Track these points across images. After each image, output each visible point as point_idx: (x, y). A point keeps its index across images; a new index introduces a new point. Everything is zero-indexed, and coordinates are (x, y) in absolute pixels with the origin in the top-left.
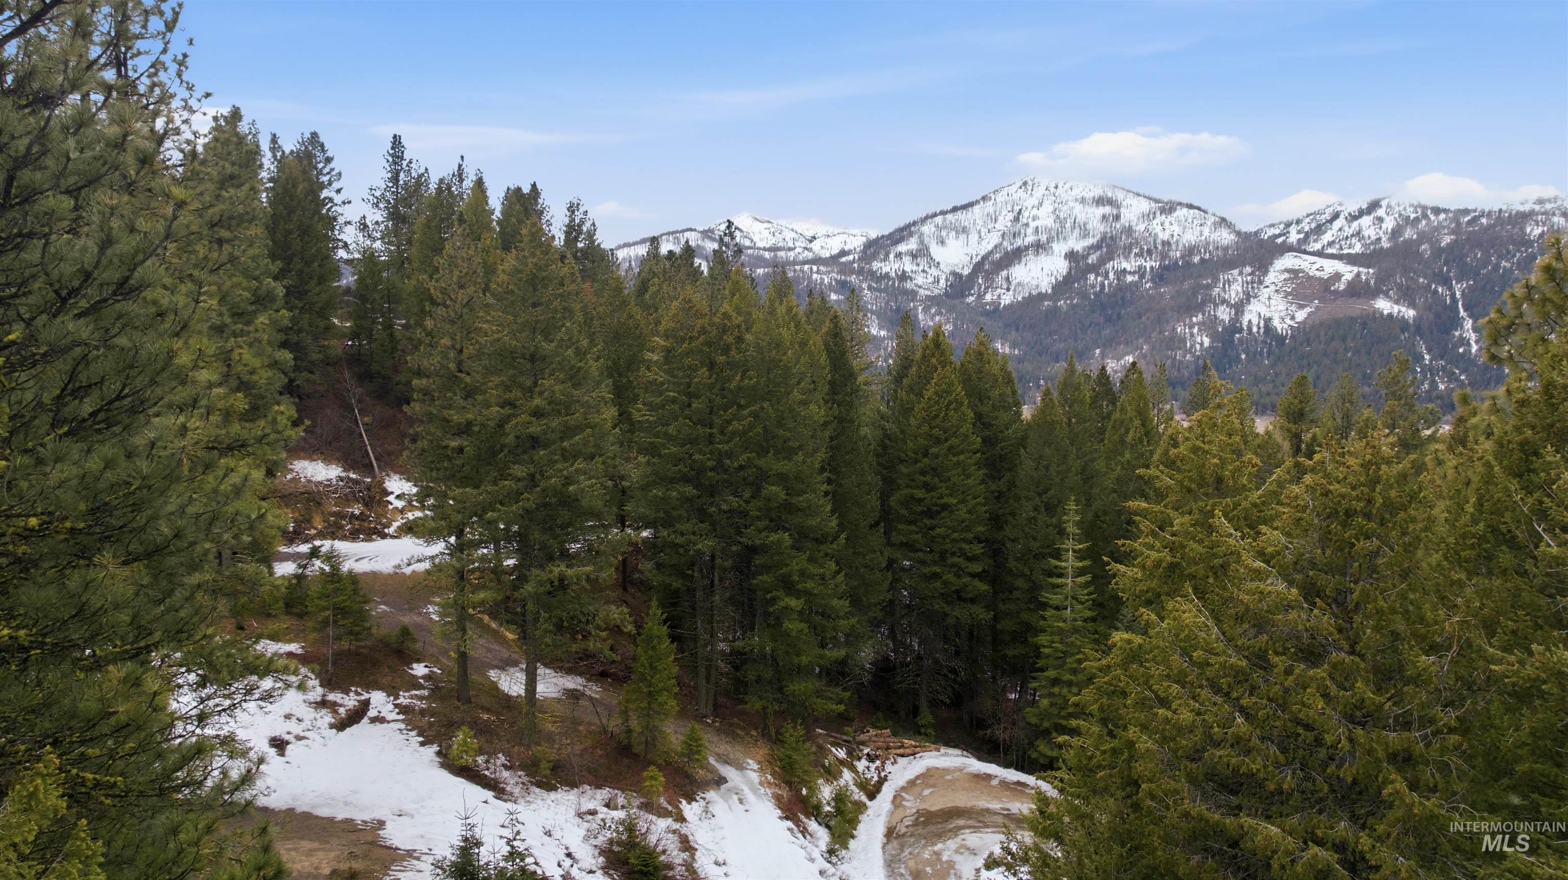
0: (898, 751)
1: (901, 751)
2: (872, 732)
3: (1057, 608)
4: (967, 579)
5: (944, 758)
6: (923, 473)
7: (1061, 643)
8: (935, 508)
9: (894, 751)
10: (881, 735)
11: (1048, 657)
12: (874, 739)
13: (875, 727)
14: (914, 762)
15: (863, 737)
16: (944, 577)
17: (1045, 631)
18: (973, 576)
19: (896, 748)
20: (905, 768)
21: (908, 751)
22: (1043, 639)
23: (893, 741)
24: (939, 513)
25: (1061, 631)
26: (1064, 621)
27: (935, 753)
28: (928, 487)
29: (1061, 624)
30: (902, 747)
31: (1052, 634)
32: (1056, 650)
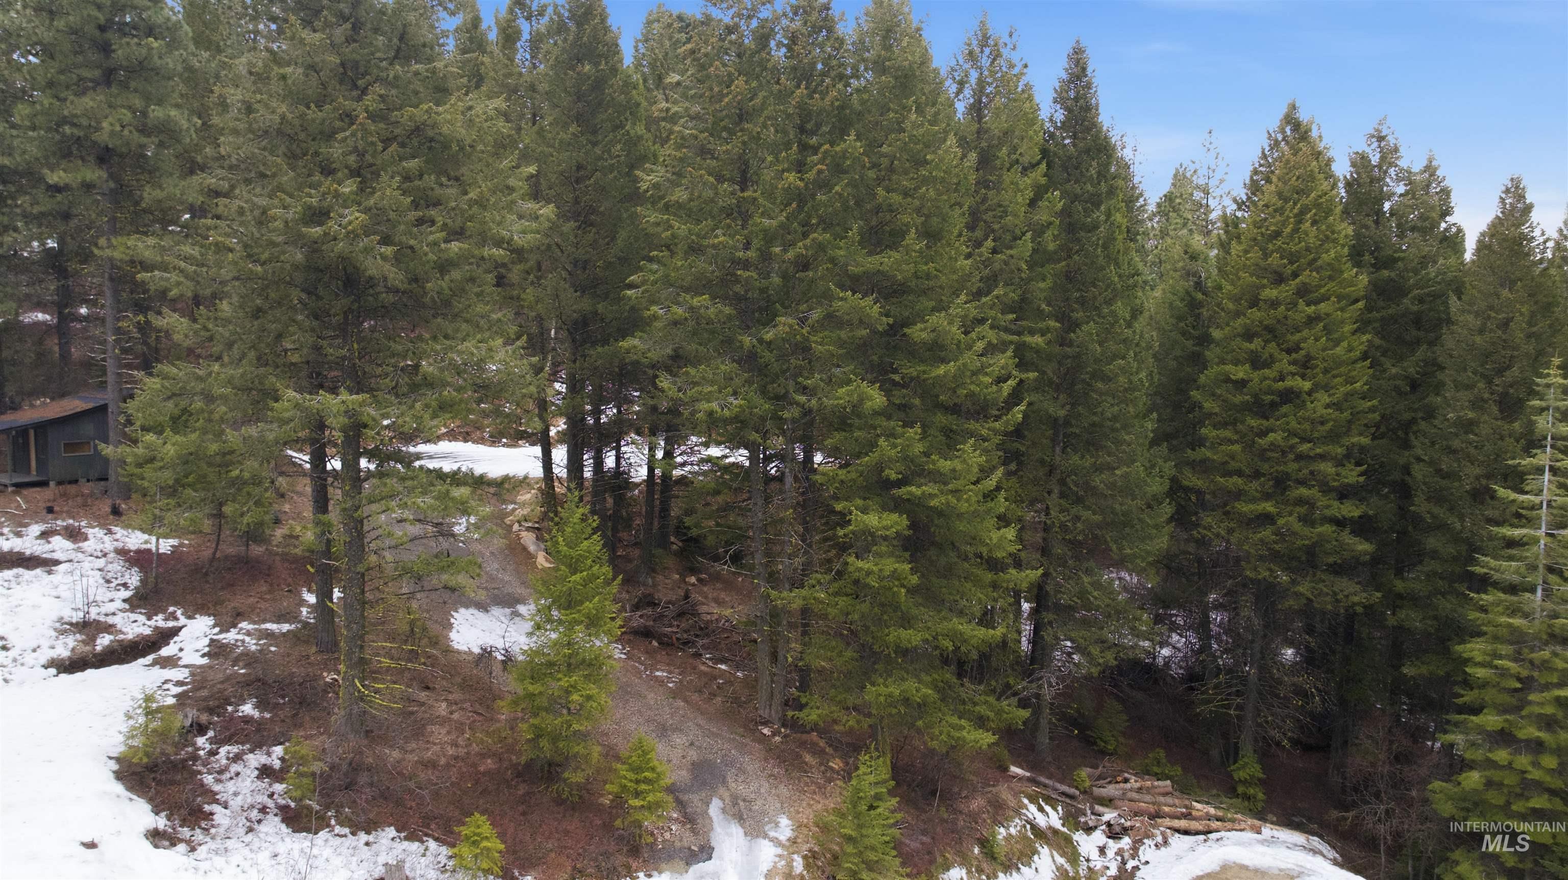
0: (1177, 823)
1: (1183, 824)
2: (1134, 783)
3: (1513, 589)
4: (1327, 529)
5: (1262, 849)
6: (1249, 336)
7: (1515, 660)
8: (1268, 398)
9: (1167, 822)
10: (1148, 790)
11: (1484, 685)
12: (1135, 795)
13: (1145, 772)
14: (1201, 848)
15: (1111, 790)
16: (1281, 522)
17: (1480, 634)
18: (1340, 523)
19: (1174, 817)
20: (1179, 858)
21: (1194, 825)
22: (1475, 649)
23: (1172, 804)
24: (1273, 405)
25: (1517, 638)
26: (1526, 616)
27: (1249, 835)
28: (1257, 363)
29: (1517, 621)
30: (1187, 816)
31: (1496, 638)
32: (1504, 673)
